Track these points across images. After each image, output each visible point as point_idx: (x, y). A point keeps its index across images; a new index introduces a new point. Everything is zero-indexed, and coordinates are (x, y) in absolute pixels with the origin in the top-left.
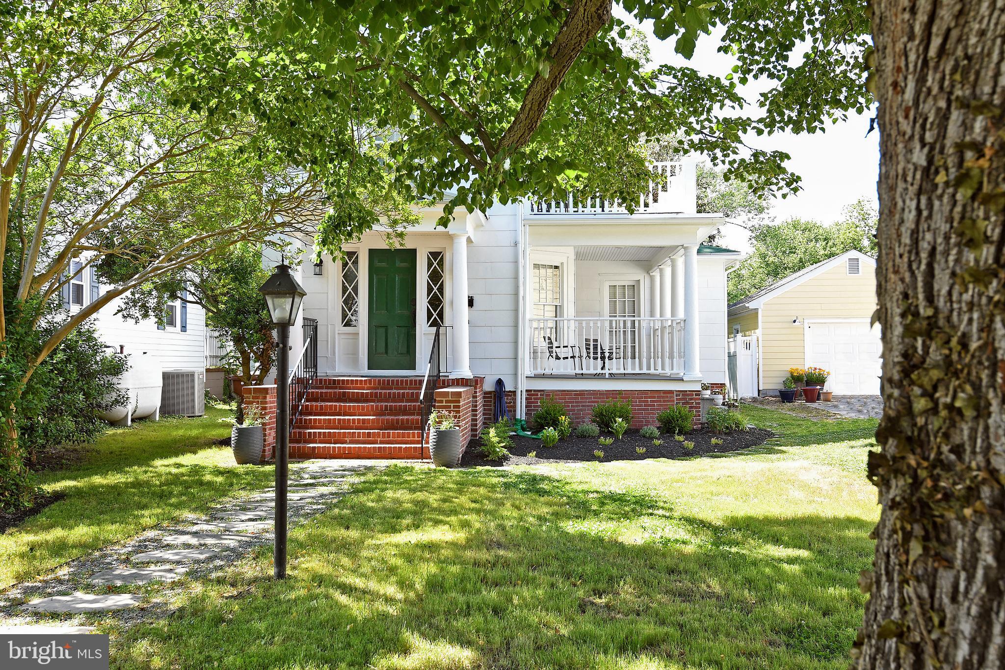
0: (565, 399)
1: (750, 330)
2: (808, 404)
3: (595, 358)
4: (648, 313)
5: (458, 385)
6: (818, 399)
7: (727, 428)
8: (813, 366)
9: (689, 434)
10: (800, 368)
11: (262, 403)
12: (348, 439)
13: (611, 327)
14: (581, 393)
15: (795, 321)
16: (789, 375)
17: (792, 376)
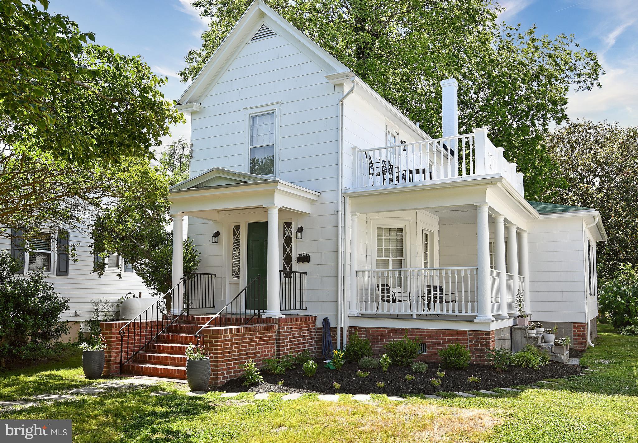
0: (380, 334)
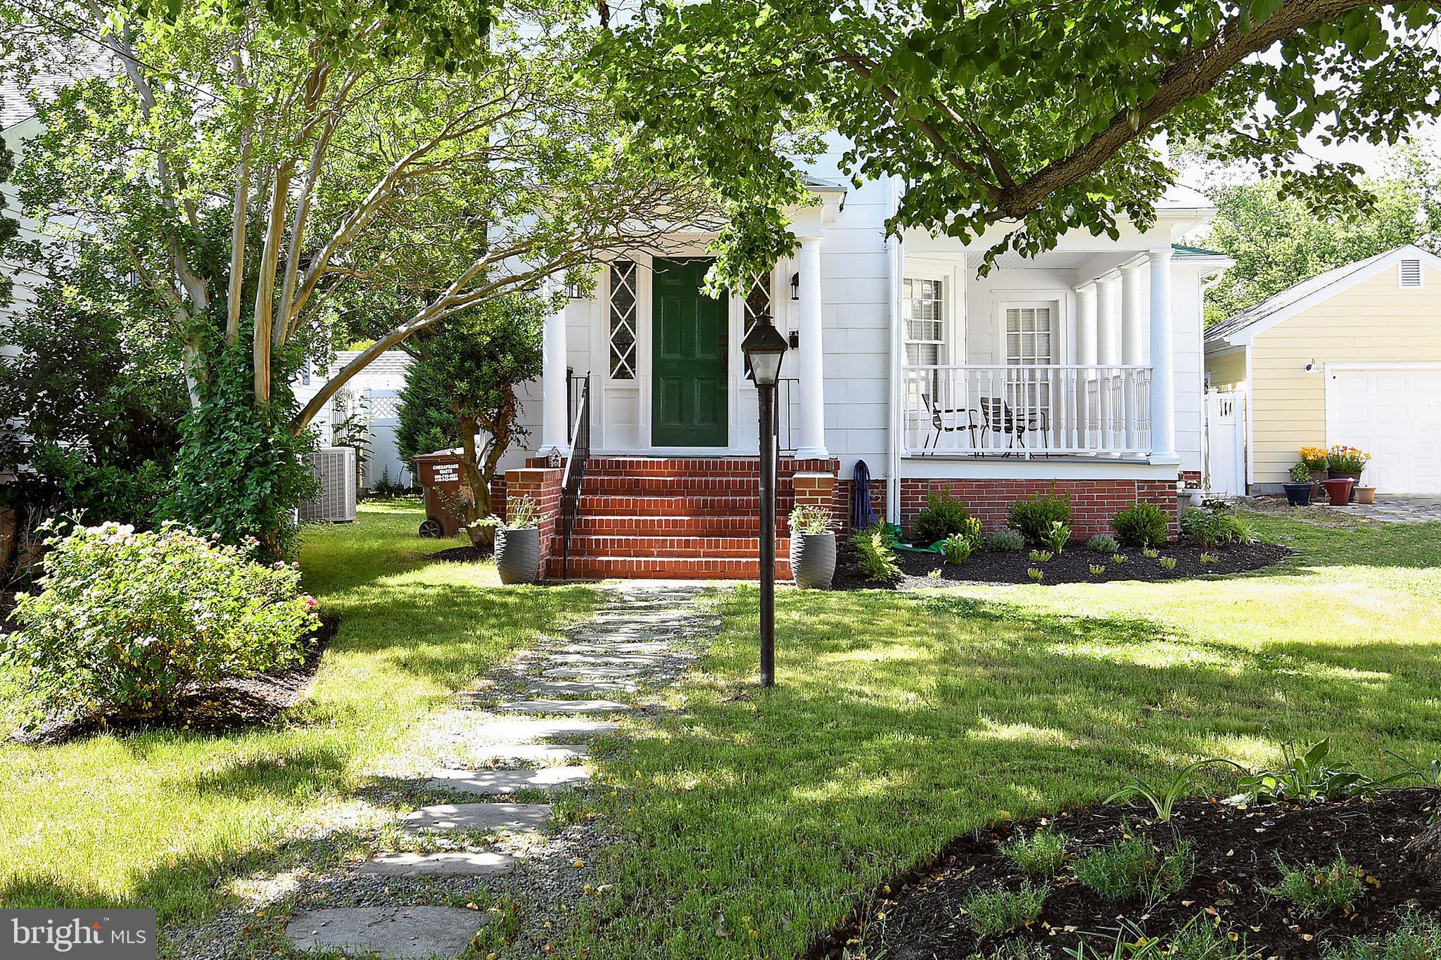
1: (1226, 383)
2: (1335, 508)
3: (997, 429)
4: (1072, 357)
5: (808, 469)
6: (1351, 501)
7: (1219, 539)
8: (1341, 444)
9: (1164, 547)
10: (1318, 446)
11: (534, 494)
12: (655, 550)
13: (1010, 379)
14: (988, 484)
15: (1309, 368)
16: (1299, 459)
17: (1305, 460)
